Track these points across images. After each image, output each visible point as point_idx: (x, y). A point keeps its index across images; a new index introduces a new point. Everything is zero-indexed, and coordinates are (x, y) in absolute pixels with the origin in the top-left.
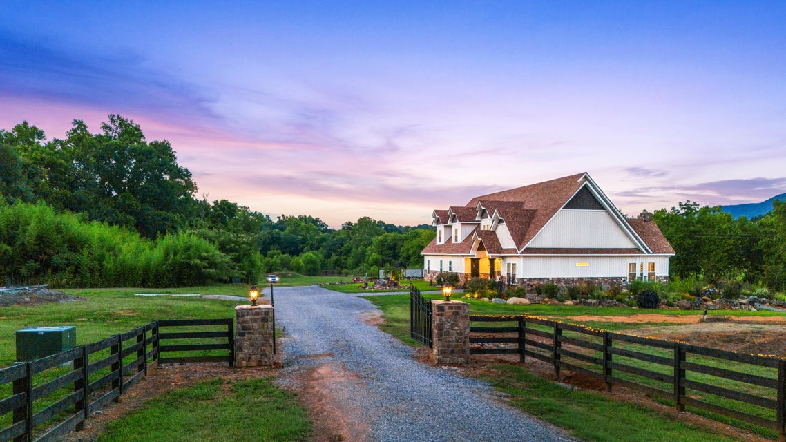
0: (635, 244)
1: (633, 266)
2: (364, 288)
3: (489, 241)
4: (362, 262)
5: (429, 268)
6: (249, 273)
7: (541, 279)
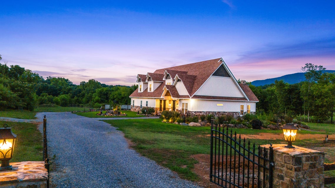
0: (244, 96)
1: (242, 107)
2: (100, 115)
3: (172, 91)
4: (90, 101)
5: (133, 105)
6: (29, 104)
7: (200, 112)
